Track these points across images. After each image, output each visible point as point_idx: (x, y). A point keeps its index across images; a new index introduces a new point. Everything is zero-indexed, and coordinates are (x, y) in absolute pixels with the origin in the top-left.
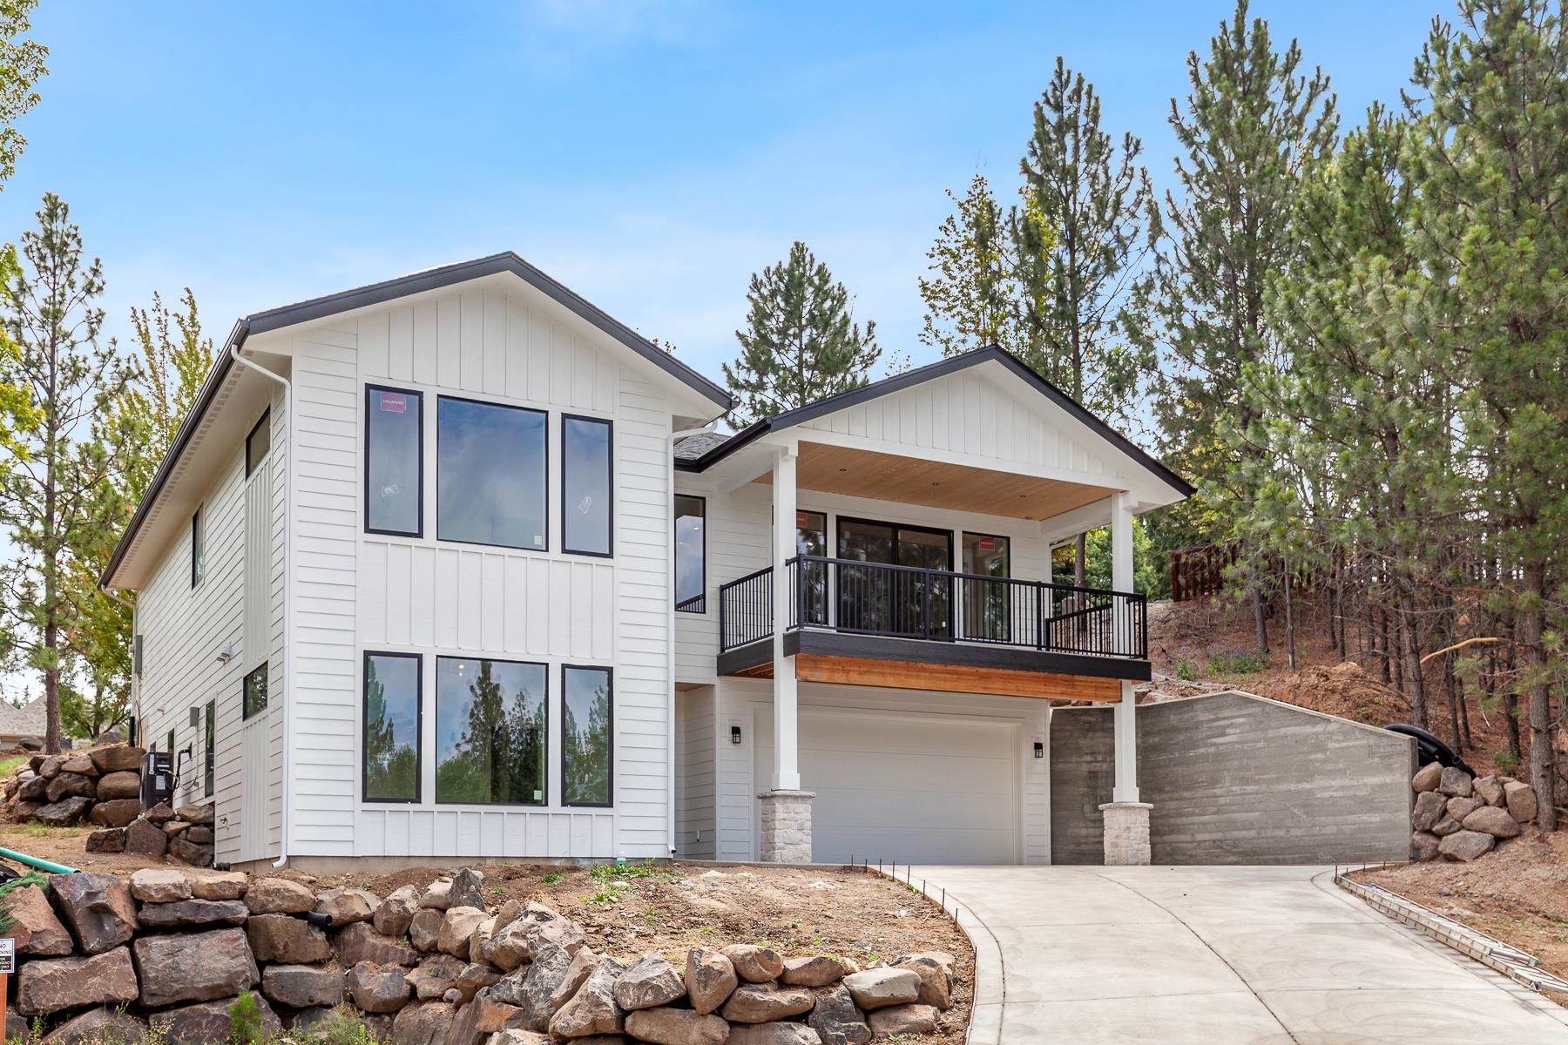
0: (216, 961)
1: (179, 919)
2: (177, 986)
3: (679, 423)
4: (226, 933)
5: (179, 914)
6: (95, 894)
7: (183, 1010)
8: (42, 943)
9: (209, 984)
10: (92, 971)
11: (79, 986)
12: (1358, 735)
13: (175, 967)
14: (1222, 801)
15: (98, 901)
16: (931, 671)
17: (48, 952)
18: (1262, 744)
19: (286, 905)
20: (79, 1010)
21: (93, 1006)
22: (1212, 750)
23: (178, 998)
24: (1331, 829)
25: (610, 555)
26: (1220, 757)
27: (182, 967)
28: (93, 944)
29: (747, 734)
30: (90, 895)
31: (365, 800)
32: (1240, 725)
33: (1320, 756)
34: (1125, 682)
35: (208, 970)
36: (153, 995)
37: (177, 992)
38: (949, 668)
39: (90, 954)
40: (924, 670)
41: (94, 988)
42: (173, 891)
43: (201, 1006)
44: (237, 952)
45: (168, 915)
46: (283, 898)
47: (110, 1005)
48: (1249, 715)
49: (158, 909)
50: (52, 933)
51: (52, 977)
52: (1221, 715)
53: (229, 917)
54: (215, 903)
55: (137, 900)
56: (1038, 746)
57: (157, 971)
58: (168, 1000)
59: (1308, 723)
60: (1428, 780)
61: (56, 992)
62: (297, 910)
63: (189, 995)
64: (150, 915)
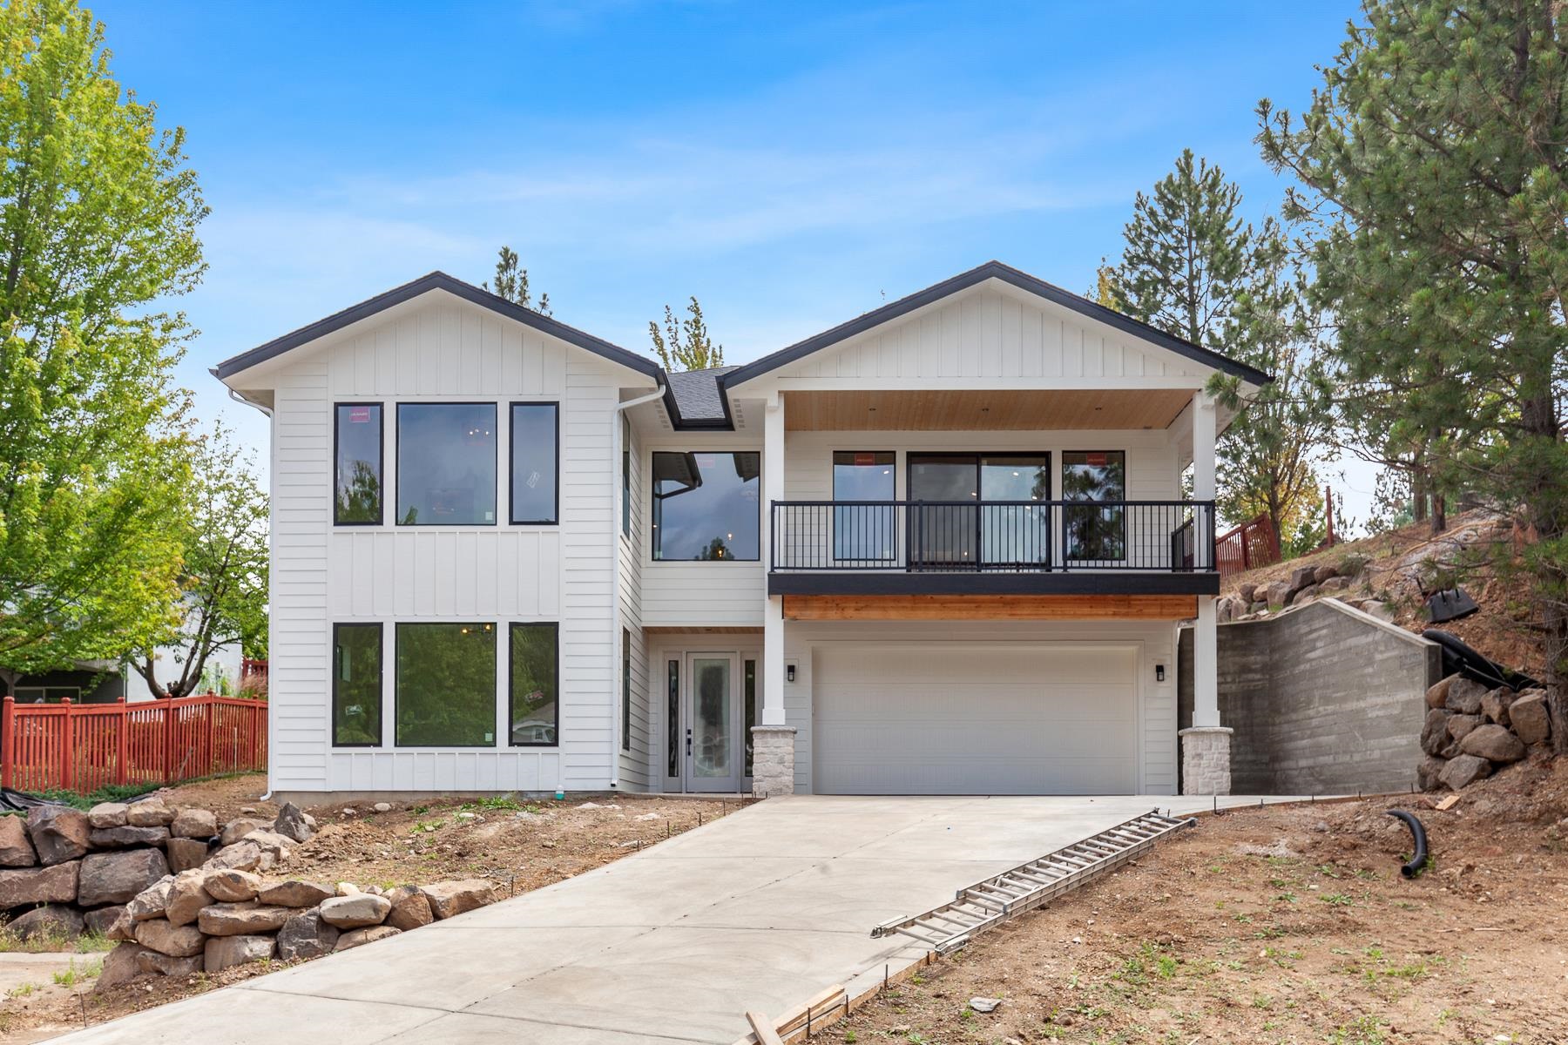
0: (127, 873)
1: (114, 841)
2: (97, 891)
3: (625, 395)
4: (141, 853)
5: (114, 837)
6: (48, 822)
7: (103, 910)
8: (7, 857)
9: (119, 890)
10: (42, 879)
11: (32, 890)
12: (1395, 645)
13: (99, 878)
14: (1315, 722)
15: (49, 827)
16: (943, 603)
17: (12, 864)
18: (1336, 659)
19: (192, 831)
20: (29, 907)
21: (41, 904)
22: (1308, 666)
23: (99, 900)
24: (1376, 754)
25: (556, 523)
26: (1313, 673)
27: (103, 878)
28: (45, 860)
29: (805, 674)
30: (45, 822)
31: (335, 744)
32: (1325, 636)
33: (1370, 670)
34: (1201, 597)
35: (119, 880)
36: (84, 897)
37: (98, 896)
38: (966, 597)
39: (45, 866)
40: (935, 601)
41: (44, 891)
42: (110, 819)
43: (114, 908)
44: (143, 867)
45: (106, 838)
46: (190, 825)
47: (56, 905)
48: (1329, 626)
49: (102, 833)
50: (17, 850)
51: (10, 882)
52: (1313, 627)
53: (145, 839)
54: (136, 829)
55: (89, 826)
56: (1160, 669)
57: (87, 880)
58: (94, 902)
59: (1363, 633)
60: (1439, 694)
61: (13, 892)
62: (199, 835)
63: (106, 899)
64: (97, 837)
